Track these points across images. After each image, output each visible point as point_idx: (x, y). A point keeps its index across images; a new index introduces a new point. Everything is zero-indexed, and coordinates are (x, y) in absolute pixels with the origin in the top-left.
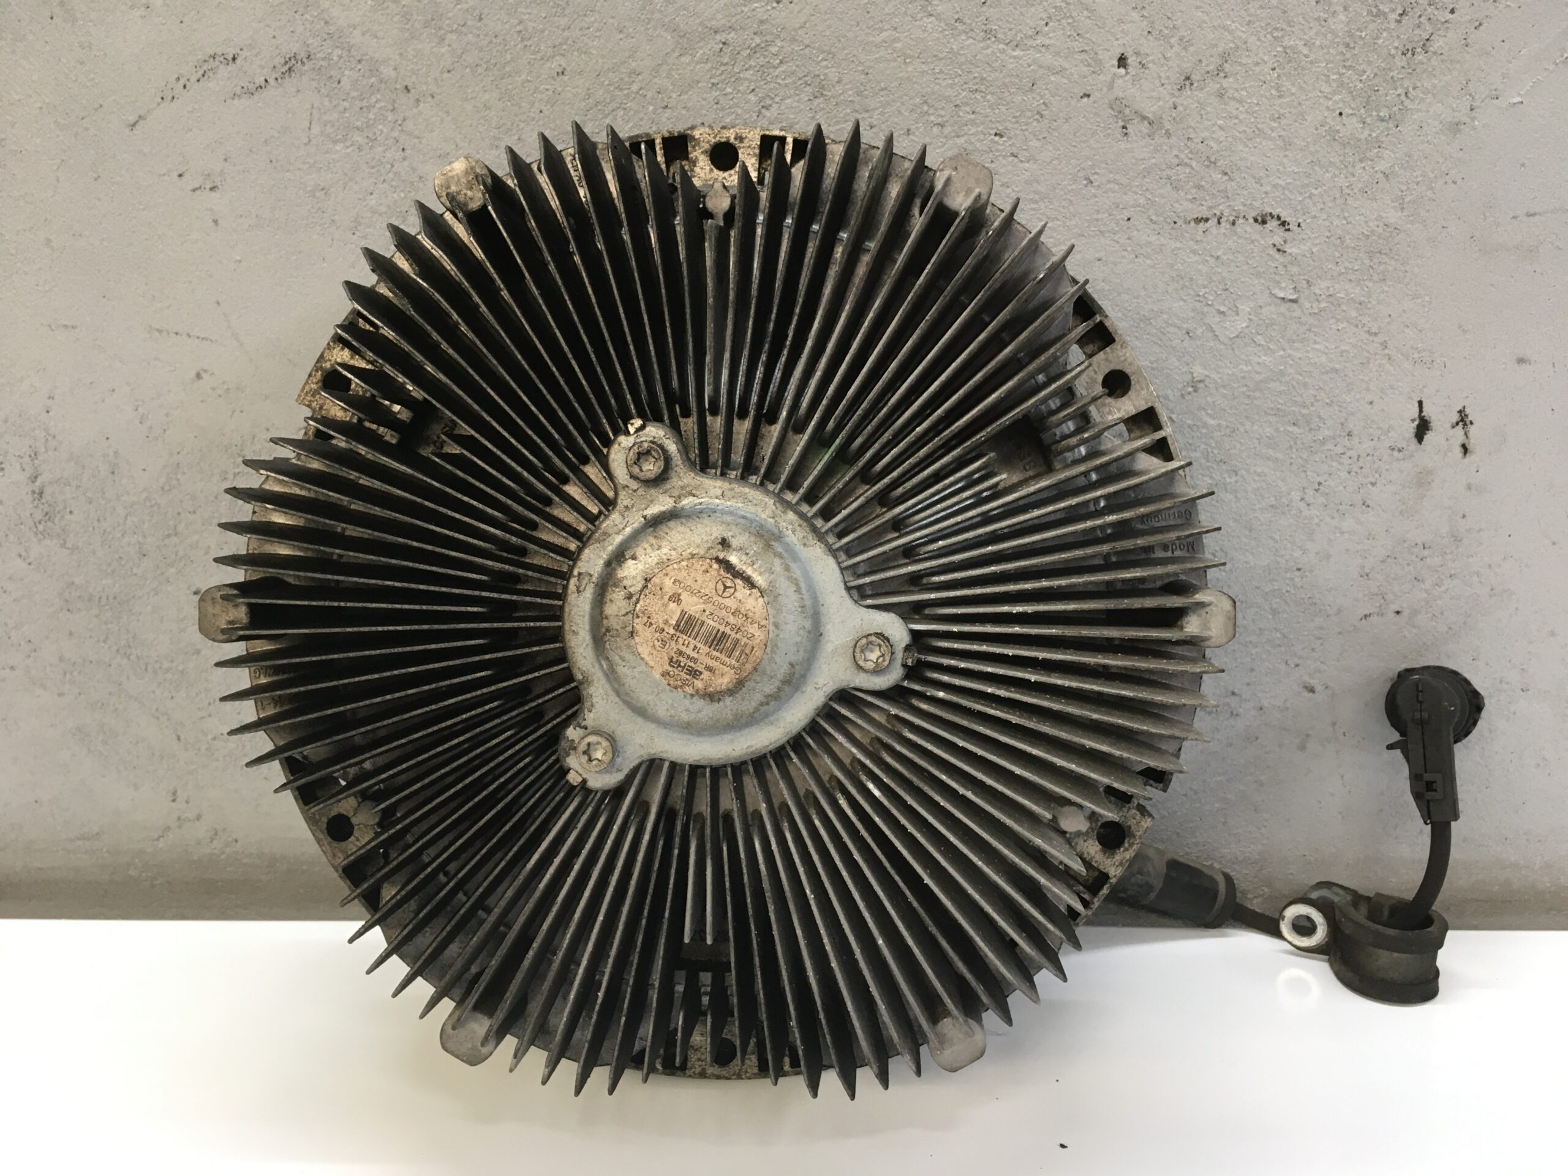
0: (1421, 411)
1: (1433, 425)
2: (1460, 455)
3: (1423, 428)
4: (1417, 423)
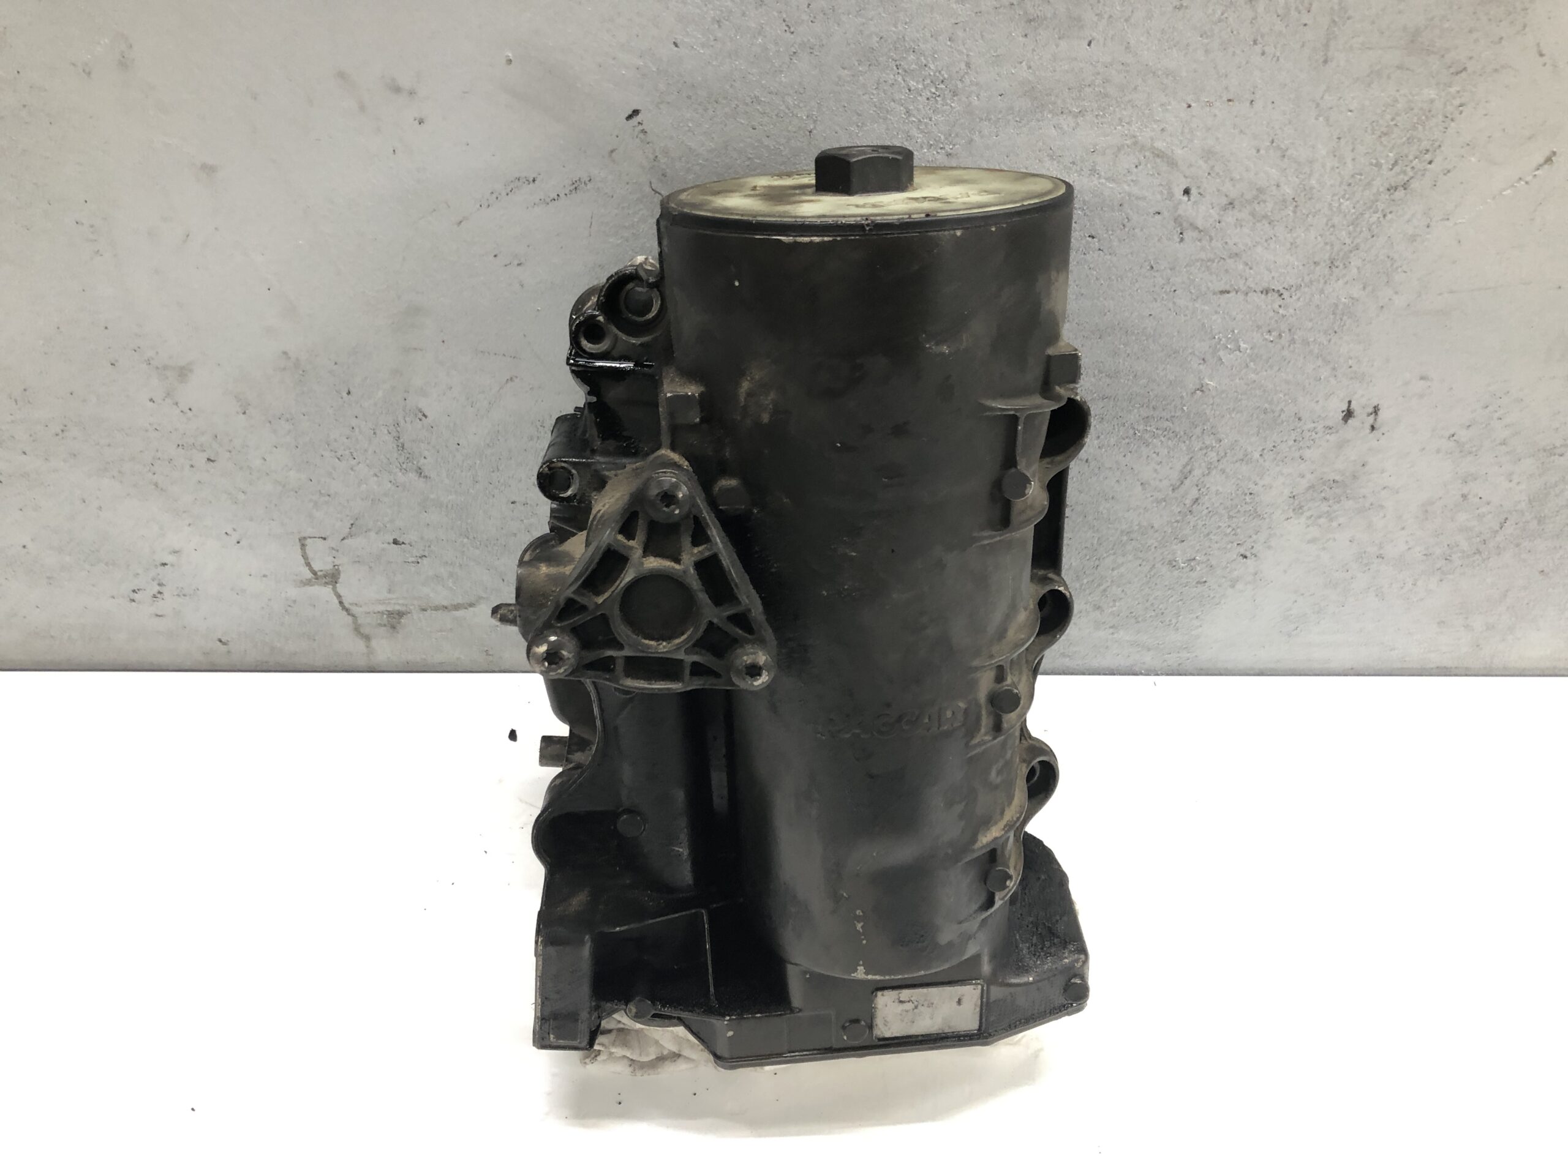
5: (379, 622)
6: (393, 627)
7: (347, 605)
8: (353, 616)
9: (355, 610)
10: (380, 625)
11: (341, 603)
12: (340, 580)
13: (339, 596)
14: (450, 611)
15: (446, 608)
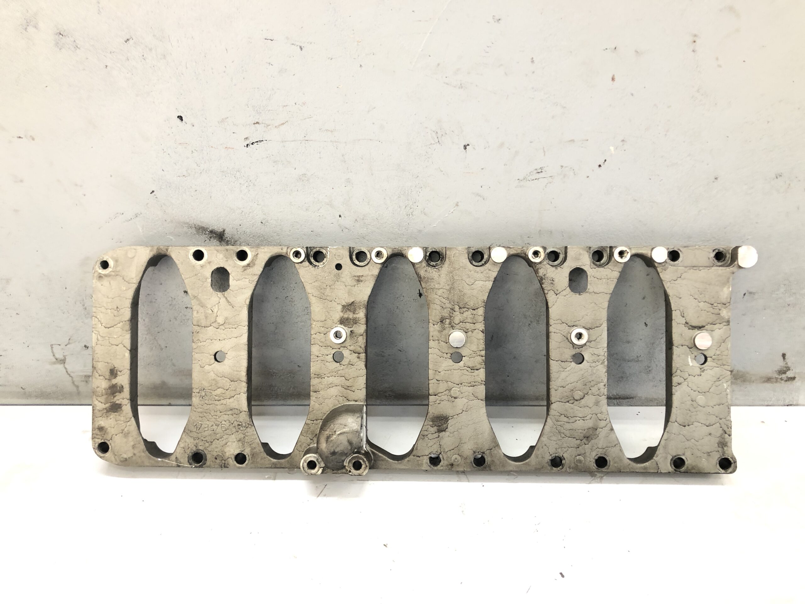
7: (69, 373)
11: (67, 372)
13: (66, 368)
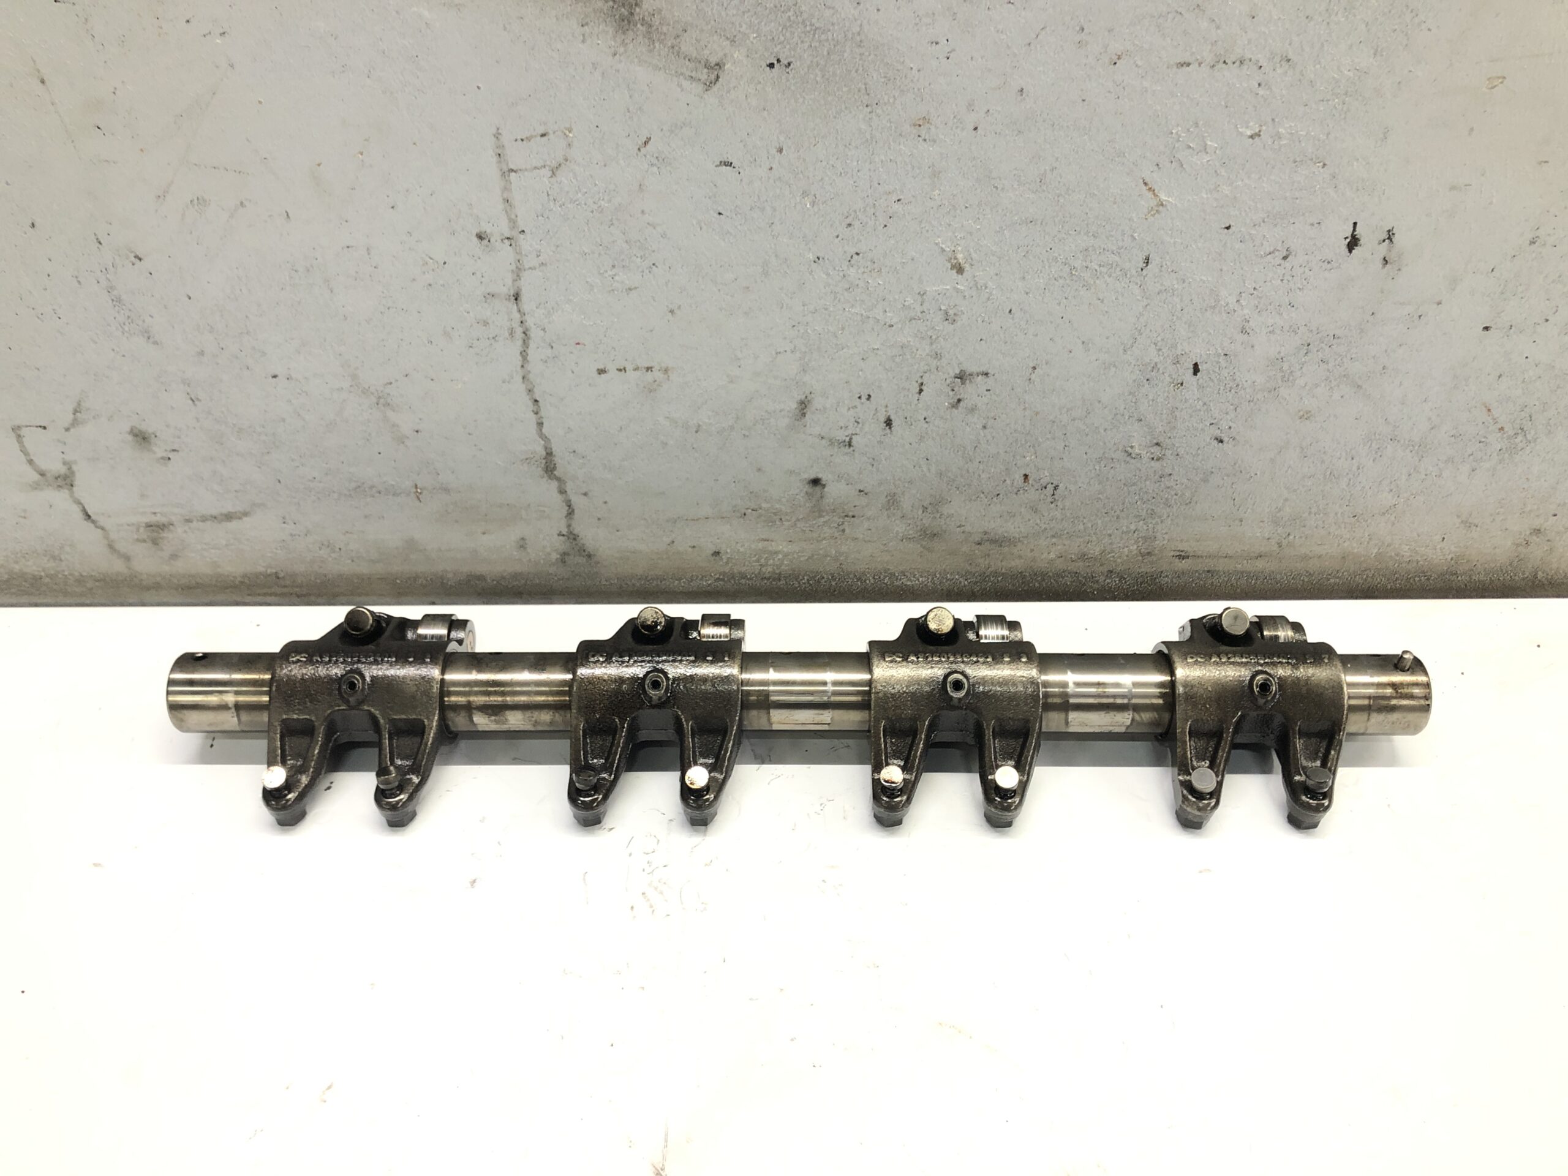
0: (1354, 230)
1: (1362, 242)
2: (1381, 266)
3: (1353, 243)
4: (1348, 240)
5: (136, 537)
6: (155, 542)
8: (103, 529)
9: (102, 521)
10: (138, 540)
12: (76, 483)
14: (220, 521)
15: (215, 518)
